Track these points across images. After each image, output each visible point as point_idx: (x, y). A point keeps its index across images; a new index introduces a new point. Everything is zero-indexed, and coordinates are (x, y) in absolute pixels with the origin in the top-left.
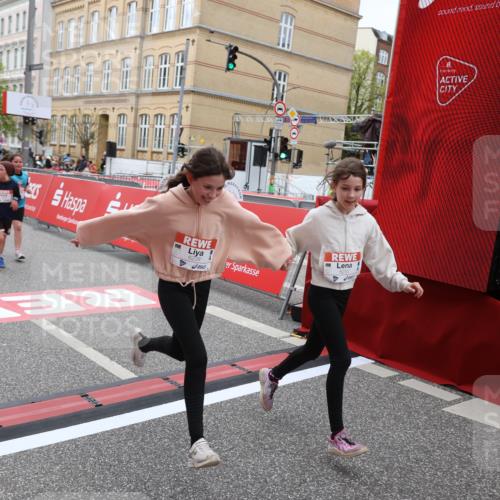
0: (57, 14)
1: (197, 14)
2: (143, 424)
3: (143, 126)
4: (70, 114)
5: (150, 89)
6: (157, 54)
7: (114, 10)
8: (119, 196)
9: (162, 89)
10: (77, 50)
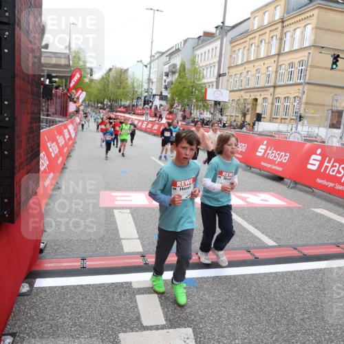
0: (233, 47)
1: (313, 38)
2: (283, 273)
3: (277, 104)
4: (236, 99)
5: (282, 83)
6: (287, 63)
7: (263, 41)
8: (265, 142)
9: (289, 82)
10: (242, 64)
